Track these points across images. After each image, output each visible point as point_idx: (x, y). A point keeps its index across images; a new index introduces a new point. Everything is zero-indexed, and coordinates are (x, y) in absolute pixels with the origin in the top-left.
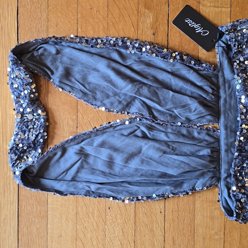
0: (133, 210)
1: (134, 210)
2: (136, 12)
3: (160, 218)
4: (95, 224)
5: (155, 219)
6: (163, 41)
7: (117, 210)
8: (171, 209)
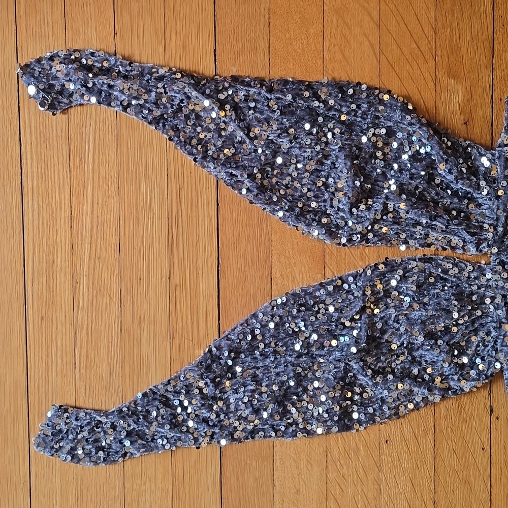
0: (430, 445)
1: (433, 445)
2: (431, 85)
3: (483, 459)
4: (361, 470)
5: (472, 461)
6: (483, 134)
7: (402, 445)
8: (503, 442)
